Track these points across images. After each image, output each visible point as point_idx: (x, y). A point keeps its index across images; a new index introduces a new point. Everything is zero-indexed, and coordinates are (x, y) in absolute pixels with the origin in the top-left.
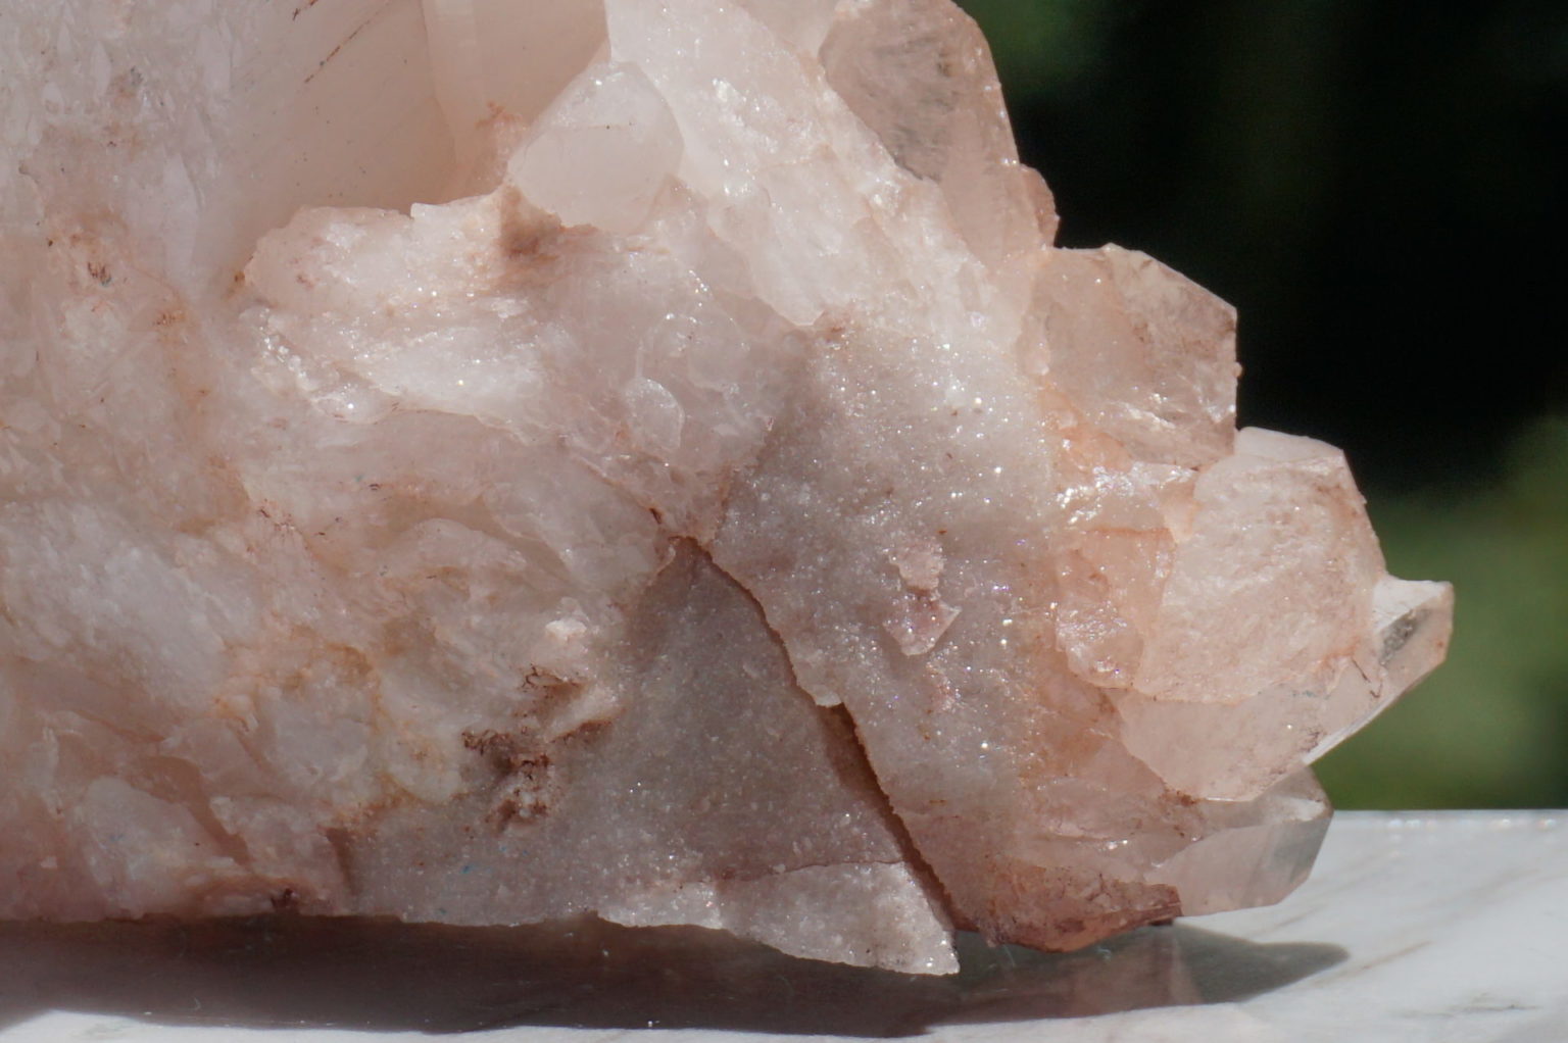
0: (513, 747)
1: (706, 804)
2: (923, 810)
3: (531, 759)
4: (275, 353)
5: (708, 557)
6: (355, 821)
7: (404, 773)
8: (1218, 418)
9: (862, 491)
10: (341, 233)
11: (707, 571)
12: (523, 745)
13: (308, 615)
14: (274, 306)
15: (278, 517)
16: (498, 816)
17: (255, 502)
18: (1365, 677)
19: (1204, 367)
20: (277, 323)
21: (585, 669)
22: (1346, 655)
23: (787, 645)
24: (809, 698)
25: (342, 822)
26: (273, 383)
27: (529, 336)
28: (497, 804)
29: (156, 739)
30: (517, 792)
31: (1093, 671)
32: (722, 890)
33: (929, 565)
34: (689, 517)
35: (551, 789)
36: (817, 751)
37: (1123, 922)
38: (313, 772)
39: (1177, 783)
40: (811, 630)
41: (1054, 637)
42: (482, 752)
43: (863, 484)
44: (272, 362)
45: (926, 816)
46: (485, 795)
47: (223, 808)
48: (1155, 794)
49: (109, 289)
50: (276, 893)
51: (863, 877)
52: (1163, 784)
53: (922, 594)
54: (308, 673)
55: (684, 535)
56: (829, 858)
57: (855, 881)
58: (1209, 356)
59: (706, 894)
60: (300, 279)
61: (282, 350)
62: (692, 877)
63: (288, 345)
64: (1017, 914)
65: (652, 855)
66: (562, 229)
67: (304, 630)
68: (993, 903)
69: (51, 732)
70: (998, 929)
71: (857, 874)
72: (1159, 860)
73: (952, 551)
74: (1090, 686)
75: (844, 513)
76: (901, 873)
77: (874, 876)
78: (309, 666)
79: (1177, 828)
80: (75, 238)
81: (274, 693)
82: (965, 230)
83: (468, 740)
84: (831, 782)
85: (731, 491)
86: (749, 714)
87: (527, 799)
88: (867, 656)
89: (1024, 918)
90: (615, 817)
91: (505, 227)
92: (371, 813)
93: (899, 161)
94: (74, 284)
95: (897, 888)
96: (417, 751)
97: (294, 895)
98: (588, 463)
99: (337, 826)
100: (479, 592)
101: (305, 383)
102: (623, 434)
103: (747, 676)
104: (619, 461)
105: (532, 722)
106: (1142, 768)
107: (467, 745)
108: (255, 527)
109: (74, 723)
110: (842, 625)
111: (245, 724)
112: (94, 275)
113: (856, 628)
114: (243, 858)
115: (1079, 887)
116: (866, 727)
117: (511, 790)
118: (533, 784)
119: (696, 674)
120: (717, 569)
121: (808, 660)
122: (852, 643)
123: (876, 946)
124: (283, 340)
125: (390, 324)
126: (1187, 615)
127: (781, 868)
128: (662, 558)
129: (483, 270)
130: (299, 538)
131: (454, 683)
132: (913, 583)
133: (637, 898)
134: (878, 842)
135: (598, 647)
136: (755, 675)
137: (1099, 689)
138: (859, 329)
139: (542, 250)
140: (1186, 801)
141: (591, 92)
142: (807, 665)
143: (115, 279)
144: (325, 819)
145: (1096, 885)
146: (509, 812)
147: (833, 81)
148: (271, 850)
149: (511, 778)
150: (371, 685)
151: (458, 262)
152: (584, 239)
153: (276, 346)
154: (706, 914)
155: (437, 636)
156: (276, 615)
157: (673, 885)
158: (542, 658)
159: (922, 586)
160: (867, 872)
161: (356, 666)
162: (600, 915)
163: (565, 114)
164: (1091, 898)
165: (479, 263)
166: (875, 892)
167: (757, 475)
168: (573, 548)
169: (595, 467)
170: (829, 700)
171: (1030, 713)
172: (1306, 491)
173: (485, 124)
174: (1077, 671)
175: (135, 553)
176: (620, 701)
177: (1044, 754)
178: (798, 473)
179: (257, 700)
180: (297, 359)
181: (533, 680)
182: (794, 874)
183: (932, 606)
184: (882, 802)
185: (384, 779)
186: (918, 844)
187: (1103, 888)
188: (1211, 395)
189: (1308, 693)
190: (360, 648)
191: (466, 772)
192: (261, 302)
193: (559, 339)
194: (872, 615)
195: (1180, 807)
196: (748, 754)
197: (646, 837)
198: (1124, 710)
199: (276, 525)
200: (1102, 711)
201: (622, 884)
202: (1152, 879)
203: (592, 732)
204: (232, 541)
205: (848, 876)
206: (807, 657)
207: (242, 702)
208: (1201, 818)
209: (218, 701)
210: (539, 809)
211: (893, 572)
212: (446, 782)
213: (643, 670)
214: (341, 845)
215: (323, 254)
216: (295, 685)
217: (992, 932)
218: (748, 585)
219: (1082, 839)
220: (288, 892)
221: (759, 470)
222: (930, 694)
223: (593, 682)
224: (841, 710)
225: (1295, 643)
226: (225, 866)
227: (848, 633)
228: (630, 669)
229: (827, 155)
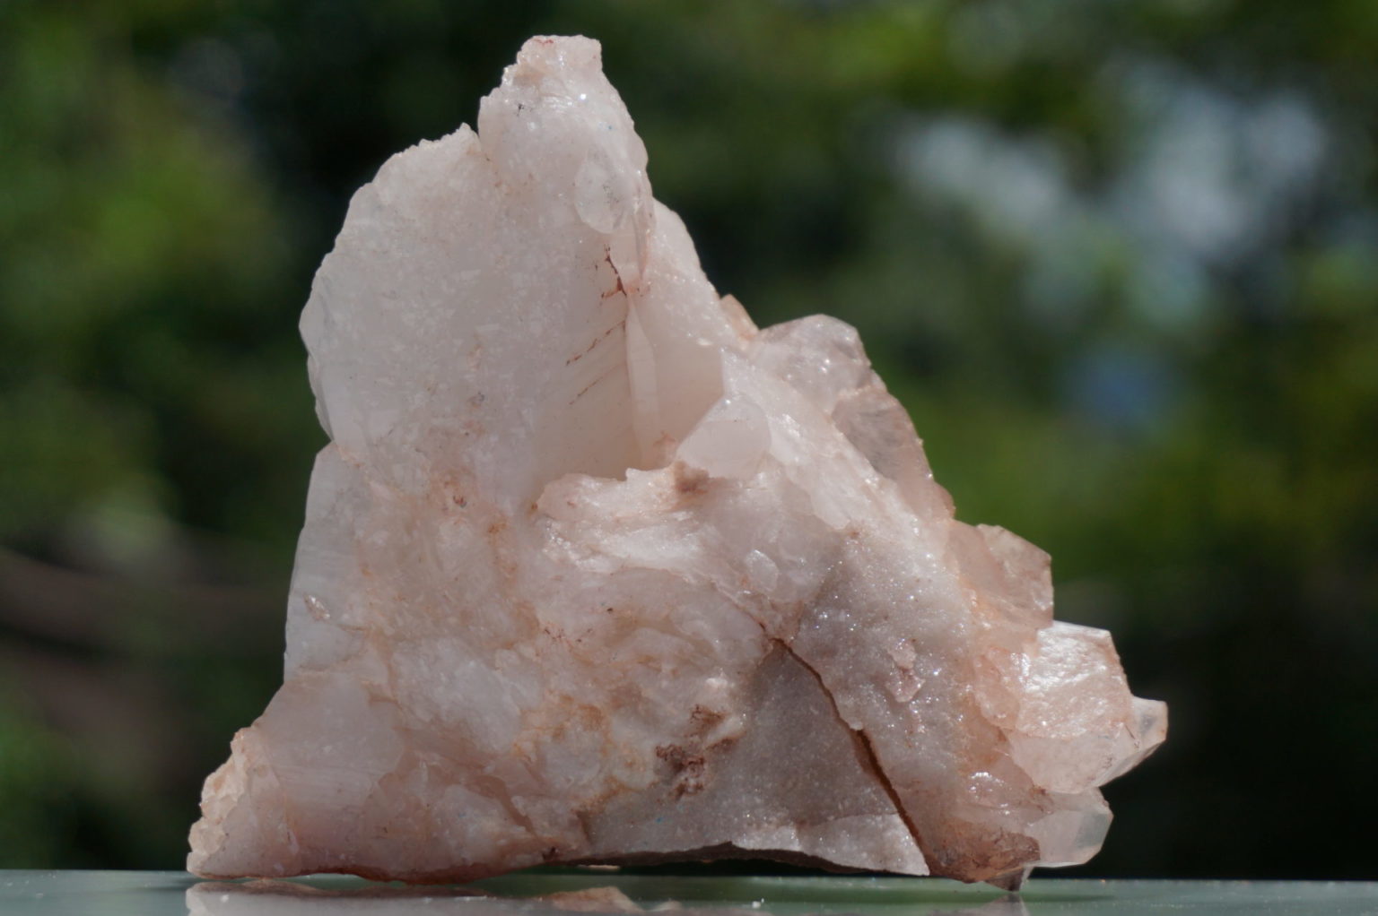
0: (683, 754)
1: (790, 784)
2: (908, 786)
3: (694, 760)
4: (555, 541)
5: (790, 651)
6: (592, 805)
7: (622, 774)
8: (1044, 608)
9: (872, 615)
10: (590, 484)
11: (790, 657)
12: (690, 753)
13: (569, 688)
14: (554, 519)
15: (555, 633)
16: (675, 793)
17: (543, 625)
18: (1132, 736)
19: (1035, 584)
20: (557, 526)
21: (727, 706)
22: (1122, 721)
23: (834, 696)
24: (846, 725)
25: (585, 806)
26: (554, 556)
27: (694, 529)
28: (675, 785)
29: (481, 767)
30: (686, 779)
31: (995, 717)
32: (799, 830)
33: (908, 657)
34: (780, 627)
35: (706, 776)
36: (851, 756)
37: (1012, 857)
38: (569, 780)
39: (1039, 782)
40: (847, 688)
41: (974, 699)
42: (666, 760)
43: (872, 612)
44: (554, 545)
45: (910, 790)
46: (668, 783)
47: (519, 803)
48: (1028, 788)
49: (464, 510)
50: (546, 850)
51: (876, 822)
52: (1032, 782)
53: (905, 671)
54: (568, 724)
55: (777, 637)
56: (859, 812)
57: (873, 823)
58: (1037, 578)
59: (791, 832)
60: (569, 504)
61: (560, 539)
62: (783, 823)
63: (562, 537)
64: (957, 848)
65: (761, 810)
66: (709, 479)
67: (567, 699)
68: (945, 841)
69: (424, 764)
70: (947, 855)
71: (873, 819)
72: (1031, 822)
73: (919, 650)
74: (993, 726)
75: (864, 626)
76: (897, 819)
77: (883, 820)
78: (568, 720)
79: (1039, 807)
80: (447, 484)
81: (547, 738)
82: (913, 504)
83: (660, 753)
84: (859, 771)
85: (803, 614)
86: (813, 734)
87: (692, 782)
88: (876, 702)
89: (961, 851)
90: (741, 790)
91: (677, 480)
92: (601, 800)
93: (876, 468)
94: (445, 509)
95: (895, 827)
96: (629, 761)
97: (557, 851)
98: (728, 595)
99: (582, 810)
100: (667, 668)
101: (573, 556)
102: (744, 581)
103: (812, 714)
104: (745, 595)
105: (696, 739)
106: (1021, 772)
107: (658, 754)
108: (542, 640)
109: (436, 759)
110: (864, 685)
111: (529, 759)
112: (457, 502)
113: (872, 686)
114: (530, 828)
115: (990, 835)
116: (877, 740)
117: (683, 778)
118: (696, 774)
119: (785, 713)
120: (795, 657)
121: (846, 703)
122: (869, 695)
123: (885, 859)
124: (560, 535)
125: (617, 526)
126: (1042, 695)
127: (831, 818)
128: (766, 650)
129: (667, 500)
130: (565, 645)
131: (651, 720)
132: (901, 664)
133: (753, 834)
134: (885, 802)
135: (733, 695)
136: (816, 713)
137: (998, 727)
138: (867, 535)
139: (699, 487)
140: (1043, 792)
141: (725, 407)
142: (846, 706)
143: (468, 503)
144: (575, 805)
145: (999, 833)
146: (682, 790)
147: (840, 428)
148: (546, 824)
149: (682, 772)
150: (604, 727)
151: (654, 496)
152: (720, 484)
153: (556, 537)
154: (791, 842)
155: (643, 694)
156: (551, 692)
157: (772, 827)
158: (702, 700)
159: (905, 667)
160: (879, 818)
161: (594, 717)
162: (734, 843)
163: (712, 417)
164: (996, 842)
165: (664, 497)
166: (884, 830)
167: (816, 606)
168: (720, 640)
169: (731, 597)
170: (856, 726)
171: (963, 737)
172: (1093, 646)
173: (659, 443)
174: (986, 717)
175: (472, 664)
176: (744, 725)
177: (971, 760)
178: (839, 606)
179: (537, 744)
180: (568, 544)
181: (697, 716)
182: (839, 821)
183: (910, 677)
184: (885, 782)
185: (610, 779)
186: (905, 806)
187: (1002, 835)
188: (1040, 597)
189: (1107, 737)
190: (597, 705)
191: (657, 772)
192: (548, 516)
193: (710, 530)
194: (879, 681)
195: (1040, 796)
196: (813, 756)
197: (758, 801)
198: (1011, 738)
199: (554, 638)
200: (1000, 739)
201: (745, 826)
202: (1028, 833)
203: (728, 744)
204: (528, 651)
205: (869, 821)
206: (845, 702)
207: (528, 746)
208: (1052, 802)
209: (515, 745)
210: (699, 787)
211: (890, 658)
212: (646, 775)
213: (756, 710)
214: (584, 820)
215: (581, 490)
216: (559, 734)
217: (945, 858)
218: (812, 664)
219: (991, 808)
220: (553, 850)
221: (817, 604)
222: (910, 722)
223: (730, 714)
224: (860, 733)
225: (1099, 712)
226: (519, 832)
227: (868, 689)
228: (749, 709)
229: (841, 457)
